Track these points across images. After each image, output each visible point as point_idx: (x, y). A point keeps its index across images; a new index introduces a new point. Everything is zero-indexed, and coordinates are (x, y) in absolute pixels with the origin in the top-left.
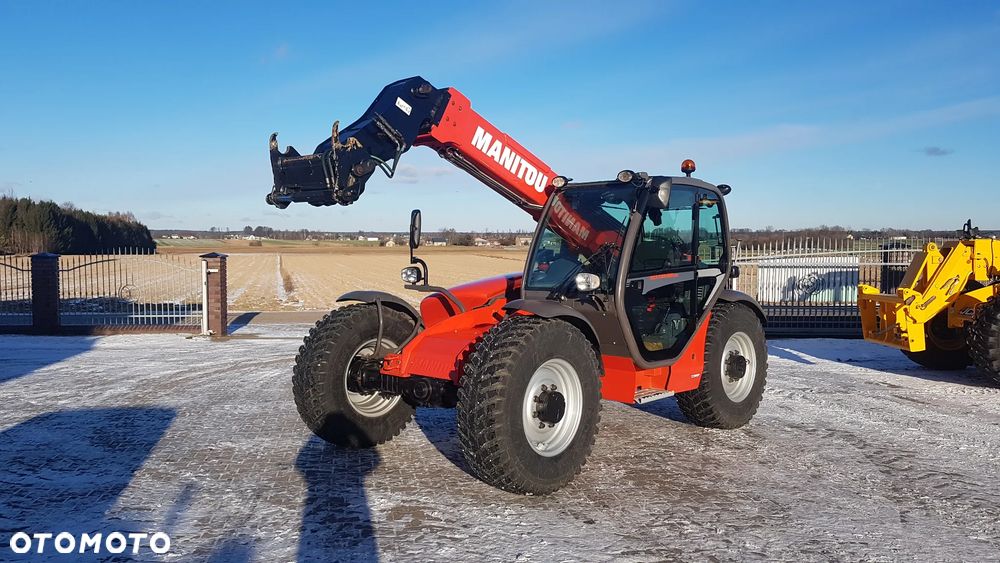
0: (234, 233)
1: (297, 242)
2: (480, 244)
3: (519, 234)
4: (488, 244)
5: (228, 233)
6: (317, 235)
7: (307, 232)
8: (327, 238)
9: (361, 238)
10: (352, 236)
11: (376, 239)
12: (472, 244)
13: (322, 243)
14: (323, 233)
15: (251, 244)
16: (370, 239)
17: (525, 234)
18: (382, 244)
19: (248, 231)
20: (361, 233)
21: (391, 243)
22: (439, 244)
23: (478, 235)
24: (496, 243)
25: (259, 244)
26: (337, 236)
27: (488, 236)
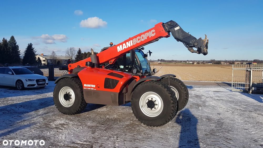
0: (156, 61)
1: (171, 63)
2: (223, 64)
3: (236, 61)
4: (225, 64)
5: (154, 61)
6: (176, 61)
7: (173, 60)
8: (178, 62)
9: (188, 62)
10: (185, 62)
11: (192, 62)
12: (220, 64)
13: (177, 63)
14: (177, 61)
15: (159, 64)
16: (190, 62)
17: (238, 61)
18: (193, 64)
19: (159, 60)
20: (188, 61)
21: (195, 63)
22: (210, 64)
23: (223, 61)
24: (228, 64)
25: (161, 63)
26: (181, 61)
27: (226, 62)
